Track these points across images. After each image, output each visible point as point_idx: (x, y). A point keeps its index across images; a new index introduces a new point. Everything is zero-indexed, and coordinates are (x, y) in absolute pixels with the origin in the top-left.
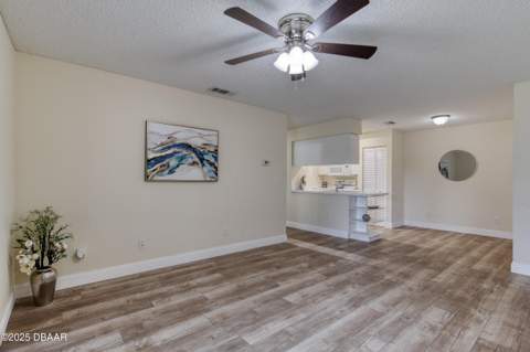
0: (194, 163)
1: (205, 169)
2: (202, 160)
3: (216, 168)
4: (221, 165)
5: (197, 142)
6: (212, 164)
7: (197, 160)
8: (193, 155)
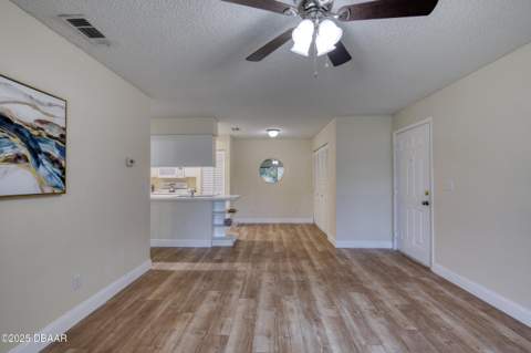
0: (18, 158)
1: (43, 171)
2: (35, 152)
3: (63, 169)
4: (71, 163)
5: (24, 115)
6: (55, 162)
7: (24, 151)
8: (17, 141)
